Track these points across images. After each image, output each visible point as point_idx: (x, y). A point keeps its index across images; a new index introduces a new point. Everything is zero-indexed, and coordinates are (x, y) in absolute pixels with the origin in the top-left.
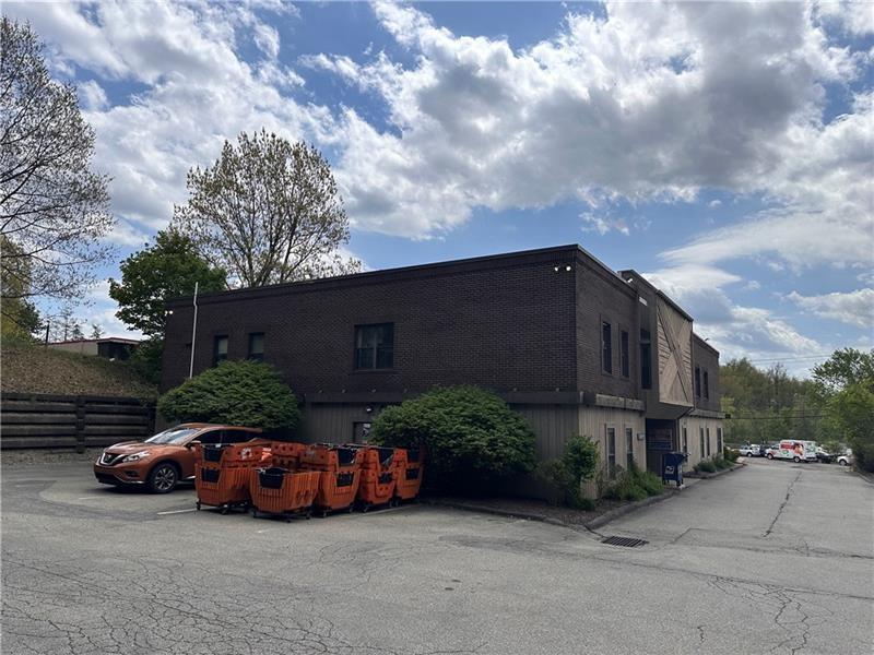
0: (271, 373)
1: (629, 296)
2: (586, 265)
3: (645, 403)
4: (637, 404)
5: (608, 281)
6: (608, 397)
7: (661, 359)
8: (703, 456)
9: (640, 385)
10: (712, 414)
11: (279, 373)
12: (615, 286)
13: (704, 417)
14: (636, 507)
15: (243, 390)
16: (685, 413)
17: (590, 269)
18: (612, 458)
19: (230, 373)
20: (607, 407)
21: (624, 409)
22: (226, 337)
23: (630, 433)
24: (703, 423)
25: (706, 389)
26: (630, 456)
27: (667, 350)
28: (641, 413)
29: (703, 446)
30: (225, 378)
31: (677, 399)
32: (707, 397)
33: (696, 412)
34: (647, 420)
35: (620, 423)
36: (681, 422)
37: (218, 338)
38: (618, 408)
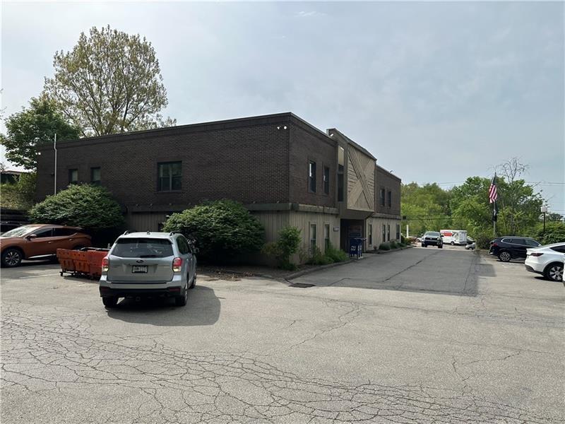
0: (104, 193)
1: (331, 145)
2: (297, 126)
3: (339, 210)
4: (333, 210)
5: (315, 136)
6: (310, 206)
7: (349, 183)
8: (384, 240)
9: (337, 199)
10: (392, 216)
11: (110, 193)
12: (321, 139)
13: (386, 218)
14: (323, 268)
15: (85, 205)
16: (370, 215)
17: (301, 128)
18: (314, 242)
19: (76, 193)
20: (311, 212)
21: (324, 213)
22: (76, 170)
23: (328, 227)
24: (386, 222)
25: (390, 201)
26: (327, 241)
27: (356, 178)
28: (337, 215)
29: (384, 235)
30: (72, 196)
31: (361, 207)
32: (390, 206)
33: (378, 215)
34: (341, 220)
35: (320, 221)
36: (368, 221)
37: (71, 171)
38: (319, 213)
